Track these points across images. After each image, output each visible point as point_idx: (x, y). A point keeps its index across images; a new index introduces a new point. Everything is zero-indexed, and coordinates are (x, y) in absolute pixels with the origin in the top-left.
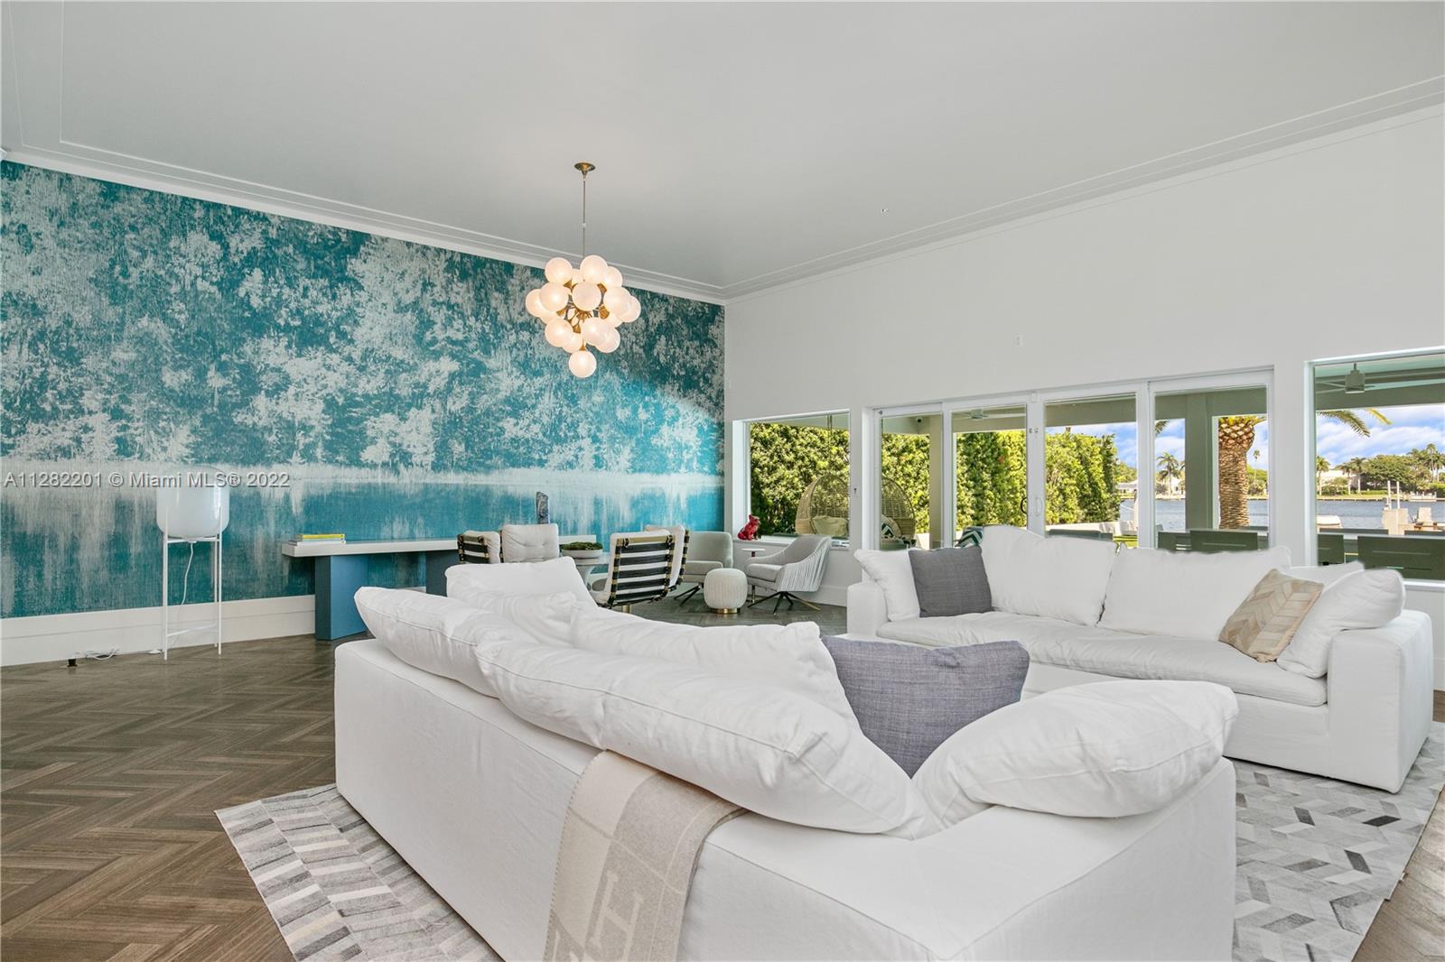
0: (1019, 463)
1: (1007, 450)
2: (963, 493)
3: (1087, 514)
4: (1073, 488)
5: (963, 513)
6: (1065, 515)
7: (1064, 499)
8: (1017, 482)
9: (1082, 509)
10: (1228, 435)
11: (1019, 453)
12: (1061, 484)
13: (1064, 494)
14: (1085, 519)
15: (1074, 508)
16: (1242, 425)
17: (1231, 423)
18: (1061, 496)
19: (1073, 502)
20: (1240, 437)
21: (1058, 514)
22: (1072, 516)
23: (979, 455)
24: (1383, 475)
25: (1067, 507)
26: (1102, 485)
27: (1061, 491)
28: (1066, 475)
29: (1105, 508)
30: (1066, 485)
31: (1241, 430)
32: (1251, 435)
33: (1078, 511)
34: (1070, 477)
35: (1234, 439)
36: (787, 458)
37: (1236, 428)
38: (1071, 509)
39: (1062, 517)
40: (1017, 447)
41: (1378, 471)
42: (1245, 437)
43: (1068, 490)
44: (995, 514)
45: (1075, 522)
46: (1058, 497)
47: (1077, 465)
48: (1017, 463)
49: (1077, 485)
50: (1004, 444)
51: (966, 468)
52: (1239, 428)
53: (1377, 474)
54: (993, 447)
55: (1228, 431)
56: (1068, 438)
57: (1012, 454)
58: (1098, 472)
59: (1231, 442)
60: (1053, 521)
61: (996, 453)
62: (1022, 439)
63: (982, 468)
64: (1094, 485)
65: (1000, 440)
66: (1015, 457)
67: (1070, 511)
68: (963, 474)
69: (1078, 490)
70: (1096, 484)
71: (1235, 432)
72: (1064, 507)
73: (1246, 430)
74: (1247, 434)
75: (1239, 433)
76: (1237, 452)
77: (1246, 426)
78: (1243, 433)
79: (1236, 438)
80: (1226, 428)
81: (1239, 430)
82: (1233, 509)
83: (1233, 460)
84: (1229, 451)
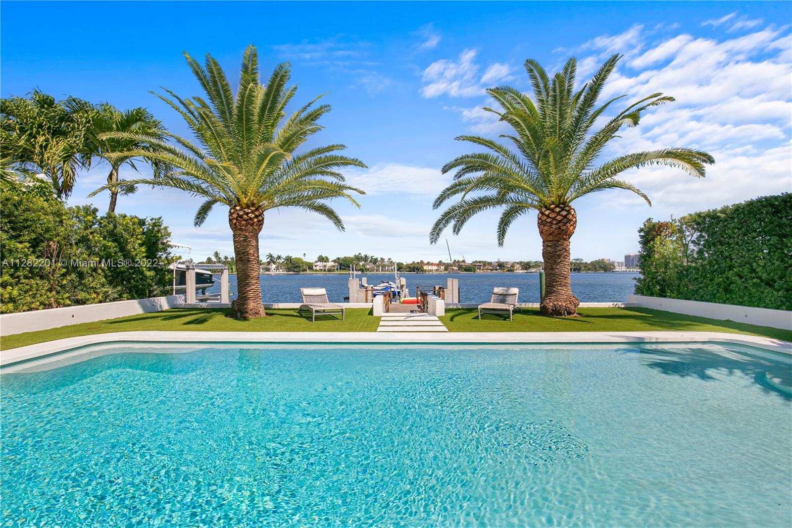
10: (241, 217)
16: (254, 208)
17: (244, 206)
20: (251, 219)
21: (67, 295)
31: (252, 212)
32: (260, 218)
35: (245, 220)
37: (246, 210)
39: (77, 297)
42: (256, 220)
52: (250, 211)
55: (241, 213)
59: (244, 223)
71: (247, 214)
73: (257, 213)
74: (256, 217)
75: (250, 215)
76: (249, 233)
77: (257, 210)
78: (253, 216)
79: (247, 220)
80: (240, 210)
81: (250, 213)
82: (246, 285)
83: (245, 240)
84: (242, 231)
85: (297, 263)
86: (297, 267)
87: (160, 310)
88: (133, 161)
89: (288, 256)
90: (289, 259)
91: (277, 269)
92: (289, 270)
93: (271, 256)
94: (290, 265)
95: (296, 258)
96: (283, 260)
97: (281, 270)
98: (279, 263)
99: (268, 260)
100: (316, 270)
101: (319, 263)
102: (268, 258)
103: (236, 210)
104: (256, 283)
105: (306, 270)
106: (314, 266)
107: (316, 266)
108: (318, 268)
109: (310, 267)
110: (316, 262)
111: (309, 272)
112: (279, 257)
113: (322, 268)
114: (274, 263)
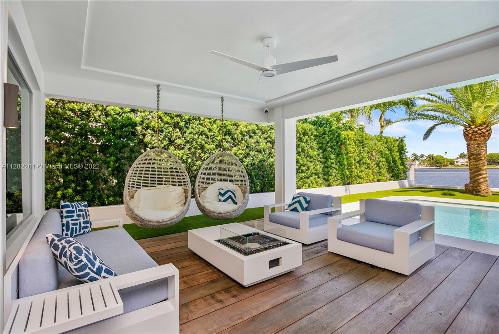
0: (354, 149)
1: (346, 142)
2: (319, 166)
3: (391, 177)
4: (384, 163)
5: (319, 177)
6: (380, 178)
7: (379, 169)
8: (353, 160)
9: (389, 174)
10: (476, 132)
11: (354, 144)
12: (377, 161)
13: (379, 167)
14: (391, 179)
15: (385, 173)
16: (485, 126)
17: (478, 125)
18: (378, 168)
19: (384, 171)
20: (483, 133)
21: (376, 177)
22: (383, 178)
23: (329, 144)
24: (492, 160)
25: (381, 173)
26: (399, 162)
27: (378, 164)
28: (380, 156)
29: (401, 173)
30: (380, 161)
31: (484, 128)
32: (490, 132)
33: (386, 175)
34: (382, 158)
35: (479, 134)
36: (178, 142)
37: (480, 128)
38: (383, 174)
39: (379, 178)
40: (353, 141)
41: (490, 158)
42: (487, 133)
43: (381, 164)
44: (339, 178)
45: (385, 181)
46: (376, 167)
47: (386, 152)
48: (352, 150)
49: (386, 162)
50: (345, 139)
51: (321, 151)
52: (482, 128)
53: (490, 159)
54: (338, 140)
55: (476, 130)
56: (381, 137)
57: (349, 144)
58: (397, 155)
59: (477, 135)
60: (373, 181)
61: (339, 144)
62: (355, 136)
63: (331, 152)
64: (394, 161)
65: (342, 137)
66: (351, 146)
67: (382, 175)
68: (318, 155)
69: (387, 164)
70: (396, 161)
71: (480, 130)
72: (380, 173)
73: (488, 129)
74: (487, 131)
75: (483, 130)
76: (481, 142)
77: (487, 126)
78: (485, 130)
79: (481, 133)
80: (474, 128)
81: (483, 129)
82: (478, 174)
83: (478, 147)
84: (476, 141)
85: (439, 160)
86: (438, 163)
87: (405, 187)
88: (393, 108)
89: (430, 155)
90: (431, 157)
91: (420, 164)
92: (431, 165)
93: (415, 155)
94: (432, 162)
95: (437, 156)
96: (426, 158)
97: (424, 166)
98: (422, 160)
99: (413, 158)
100: (458, 166)
101: (461, 160)
102: (412, 157)
103: (472, 128)
104: (486, 173)
105: (447, 165)
106: (455, 162)
107: (457, 162)
108: (459, 164)
109: (452, 163)
110: (457, 158)
111: (450, 167)
112: (422, 156)
113: (464, 164)
114: (418, 160)
